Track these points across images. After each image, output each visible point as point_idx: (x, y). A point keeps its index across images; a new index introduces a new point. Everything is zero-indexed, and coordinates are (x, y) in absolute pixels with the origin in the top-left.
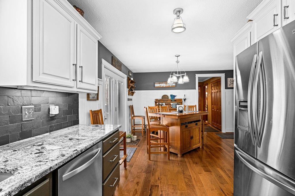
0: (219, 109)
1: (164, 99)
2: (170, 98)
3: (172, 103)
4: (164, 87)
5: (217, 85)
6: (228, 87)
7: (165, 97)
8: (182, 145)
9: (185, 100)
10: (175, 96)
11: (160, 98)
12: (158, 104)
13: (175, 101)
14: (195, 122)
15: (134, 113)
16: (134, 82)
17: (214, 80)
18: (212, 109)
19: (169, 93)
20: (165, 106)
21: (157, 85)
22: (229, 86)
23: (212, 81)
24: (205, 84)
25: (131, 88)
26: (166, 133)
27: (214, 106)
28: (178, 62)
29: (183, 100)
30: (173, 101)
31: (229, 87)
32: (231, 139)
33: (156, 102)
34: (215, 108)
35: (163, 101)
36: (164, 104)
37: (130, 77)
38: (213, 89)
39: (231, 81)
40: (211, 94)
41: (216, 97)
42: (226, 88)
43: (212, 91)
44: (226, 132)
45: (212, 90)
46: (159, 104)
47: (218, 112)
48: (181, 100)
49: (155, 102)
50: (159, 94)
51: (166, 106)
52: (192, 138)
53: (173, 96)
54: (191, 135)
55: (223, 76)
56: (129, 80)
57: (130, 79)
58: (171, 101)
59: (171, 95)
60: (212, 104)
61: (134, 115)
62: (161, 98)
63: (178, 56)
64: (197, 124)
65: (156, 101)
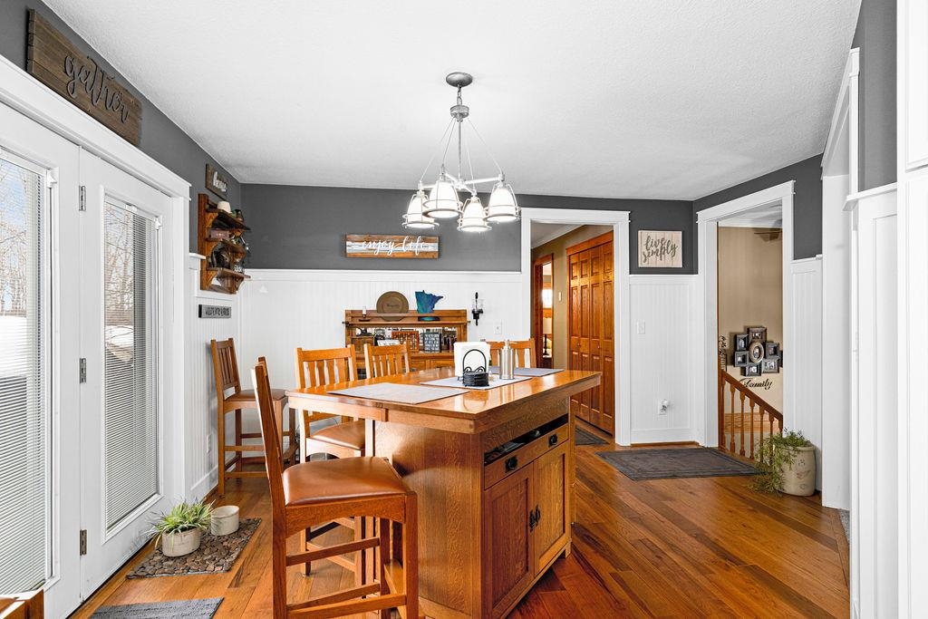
0: (602, 353)
1: (386, 308)
2: (413, 305)
3: (420, 330)
4: (389, 258)
5: (592, 260)
6: (640, 266)
7: (390, 301)
8: (489, 578)
9: (476, 315)
10: (435, 299)
11: (368, 304)
12: (358, 332)
13: (437, 318)
14: (544, 429)
15: (236, 378)
16: (242, 227)
17: (581, 239)
18: (571, 351)
19: (408, 284)
20: (394, 347)
21: (354, 247)
22: (641, 264)
23: (571, 243)
24: (541, 256)
25: (218, 255)
26: (397, 527)
27: (579, 341)
28: (460, 113)
29: (470, 317)
30: (427, 321)
31: (645, 265)
32: (665, 478)
33: (349, 326)
34: (585, 349)
35: (383, 318)
36: (388, 332)
37: (212, 198)
38: (576, 273)
39: (650, 244)
40: (567, 291)
41: (587, 305)
42: (634, 269)
43: (574, 283)
44: (633, 446)
45: (571, 277)
46: (364, 333)
47: (598, 361)
48: (460, 314)
49: (347, 323)
50: (364, 289)
51: (396, 342)
52: (534, 518)
53: (427, 300)
54: (532, 508)
55: (619, 221)
56: (207, 211)
57: (214, 207)
58: (420, 318)
59: (420, 295)
60: (571, 333)
61: (238, 388)
62: (374, 307)
63: (461, 84)
64: (553, 440)
65: (349, 319)
